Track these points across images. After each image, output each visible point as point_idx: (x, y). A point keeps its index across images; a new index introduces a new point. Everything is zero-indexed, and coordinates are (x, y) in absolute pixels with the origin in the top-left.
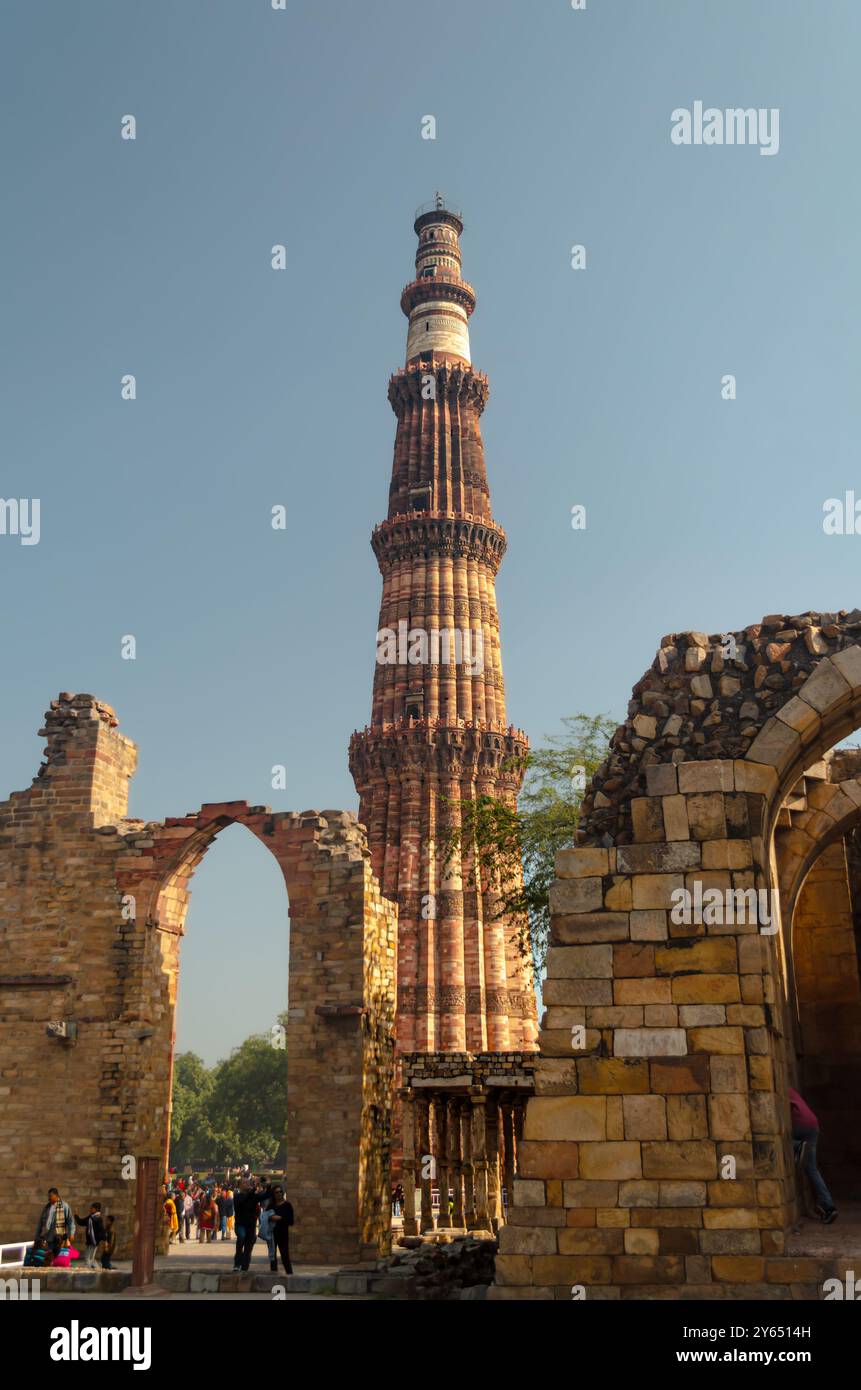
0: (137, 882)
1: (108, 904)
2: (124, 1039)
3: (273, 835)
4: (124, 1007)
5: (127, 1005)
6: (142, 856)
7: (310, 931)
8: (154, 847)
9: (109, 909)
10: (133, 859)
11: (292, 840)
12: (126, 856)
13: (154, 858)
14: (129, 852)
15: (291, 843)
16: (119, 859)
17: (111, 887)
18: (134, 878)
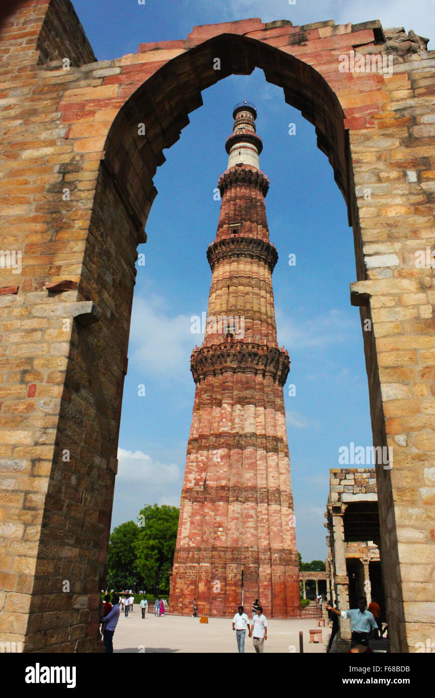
0: (92, 113)
1: (44, 142)
2: (48, 319)
3: (305, 45)
4: (53, 271)
5: (59, 268)
6: (102, 85)
7: (389, 144)
8: (121, 74)
9: (47, 146)
10: (89, 90)
11: (336, 46)
12: (79, 87)
13: (120, 84)
14: (83, 83)
15: (334, 50)
16: (68, 93)
17: (53, 121)
18: (87, 108)
